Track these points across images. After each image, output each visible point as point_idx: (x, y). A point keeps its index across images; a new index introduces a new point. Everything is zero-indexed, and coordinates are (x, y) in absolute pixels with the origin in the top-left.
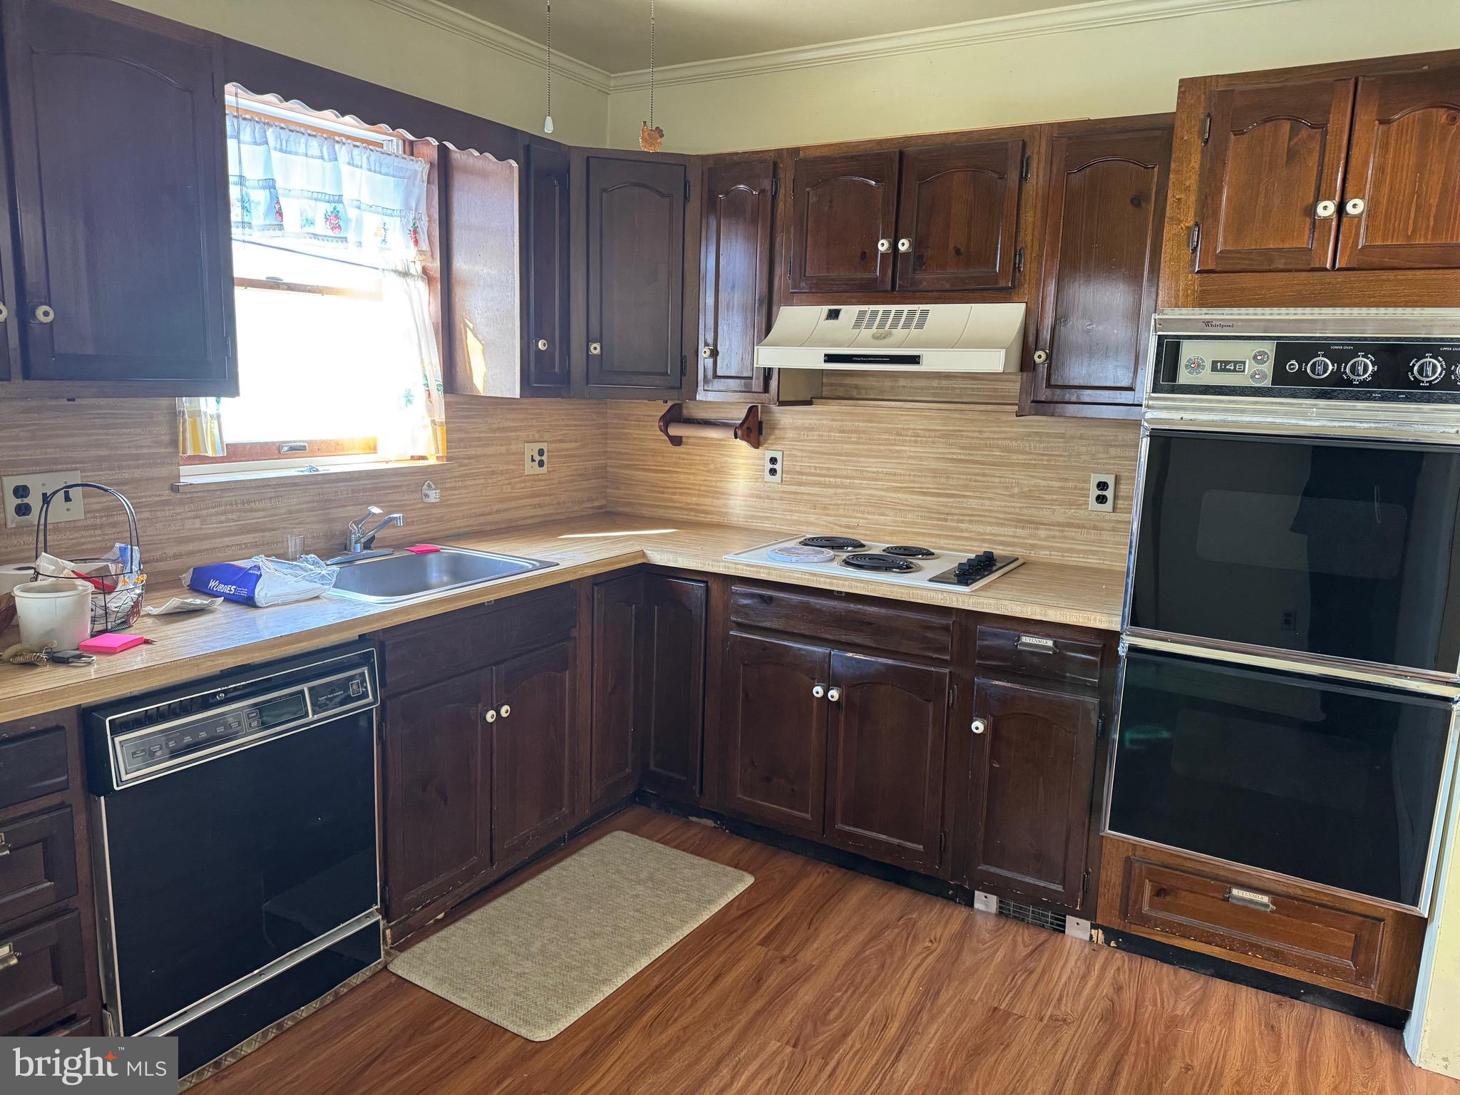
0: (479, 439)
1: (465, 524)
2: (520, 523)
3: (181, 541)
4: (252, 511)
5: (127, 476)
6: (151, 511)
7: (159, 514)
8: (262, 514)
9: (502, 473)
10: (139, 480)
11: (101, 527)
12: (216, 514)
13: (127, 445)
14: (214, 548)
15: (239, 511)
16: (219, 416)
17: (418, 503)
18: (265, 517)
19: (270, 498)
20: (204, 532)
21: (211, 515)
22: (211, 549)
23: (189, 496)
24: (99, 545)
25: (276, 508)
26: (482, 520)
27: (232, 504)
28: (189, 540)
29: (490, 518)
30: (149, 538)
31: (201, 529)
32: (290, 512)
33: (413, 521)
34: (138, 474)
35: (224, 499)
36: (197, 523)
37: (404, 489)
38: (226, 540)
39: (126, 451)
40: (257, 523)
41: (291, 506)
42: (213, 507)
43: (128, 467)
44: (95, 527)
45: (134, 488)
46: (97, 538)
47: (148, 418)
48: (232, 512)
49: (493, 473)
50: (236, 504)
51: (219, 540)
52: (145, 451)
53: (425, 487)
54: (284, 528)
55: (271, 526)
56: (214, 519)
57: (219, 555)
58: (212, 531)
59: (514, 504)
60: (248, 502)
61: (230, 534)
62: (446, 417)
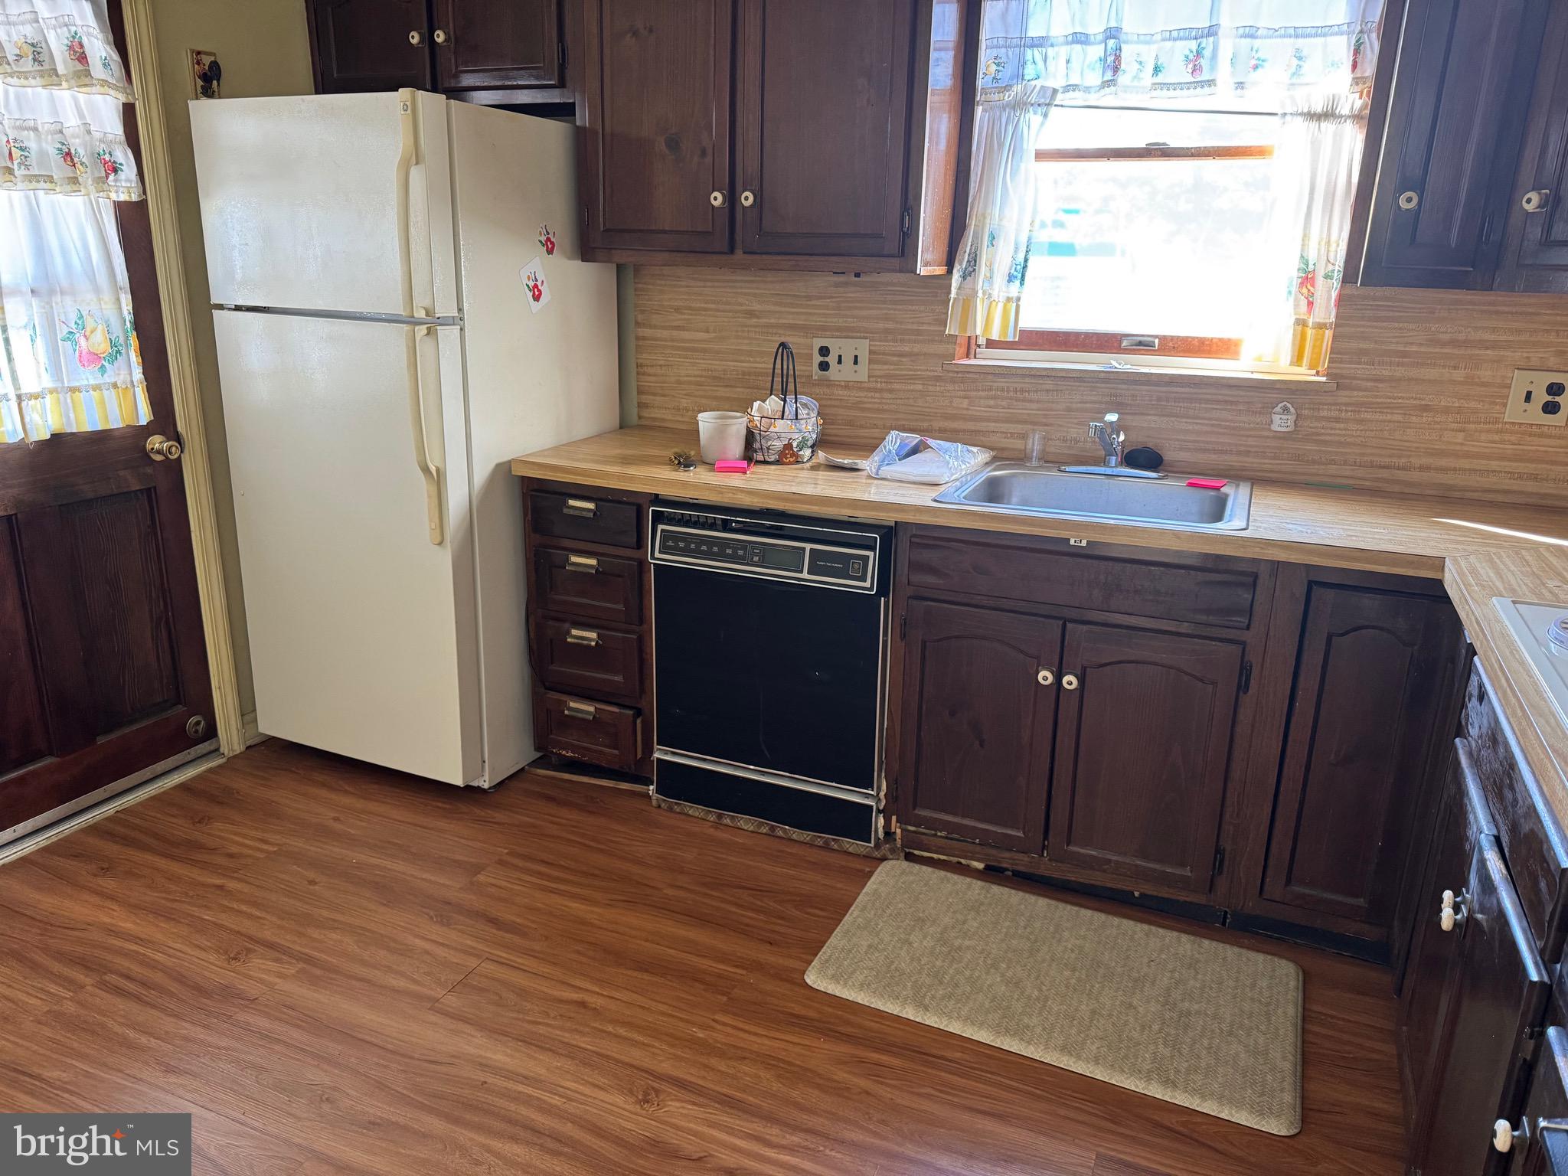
0: (1404, 354)
1: (1347, 473)
2: (1468, 495)
3: (947, 417)
4: (1024, 400)
5: (907, 349)
6: (923, 384)
7: (931, 388)
8: (1034, 406)
9: (1447, 411)
10: (917, 355)
11: (881, 391)
12: (987, 398)
13: (910, 321)
14: (979, 431)
15: (1011, 398)
16: (1018, 299)
17: (1263, 429)
18: (1038, 410)
19: (1048, 391)
20: (970, 412)
21: (980, 398)
22: (975, 431)
23: (960, 375)
24: (876, 406)
25: (1053, 402)
26: (1384, 474)
27: (1003, 390)
28: (954, 417)
29: (1401, 475)
30: (919, 409)
31: (967, 409)
32: (1069, 410)
33: (1249, 451)
34: (917, 348)
35: (996, 384)
36: (965, 403)
37: (1241, 407)
38: (992, 426)
39: (909, 327)
40: (1029, 414)
41: (1071, 403)
42: (982, 391)
43: (909, 341)
44: (875, 390)
45: (912, 361)
46: (876, 400)
47: (932, 296)
48: (1003, 399)
49: (1426, 408)
50: (1008, 391)
51: (985, 424)
52: (925, 327)
53: (1278, 409)
54: (1061, 426)
55: (1044, 420)
56: (982, 402)
57: (982, 438)
58: (978, 414)
59: (1465, 463)
60: (1022, 391)
61: (997, 421)
62: (1337, 317)
